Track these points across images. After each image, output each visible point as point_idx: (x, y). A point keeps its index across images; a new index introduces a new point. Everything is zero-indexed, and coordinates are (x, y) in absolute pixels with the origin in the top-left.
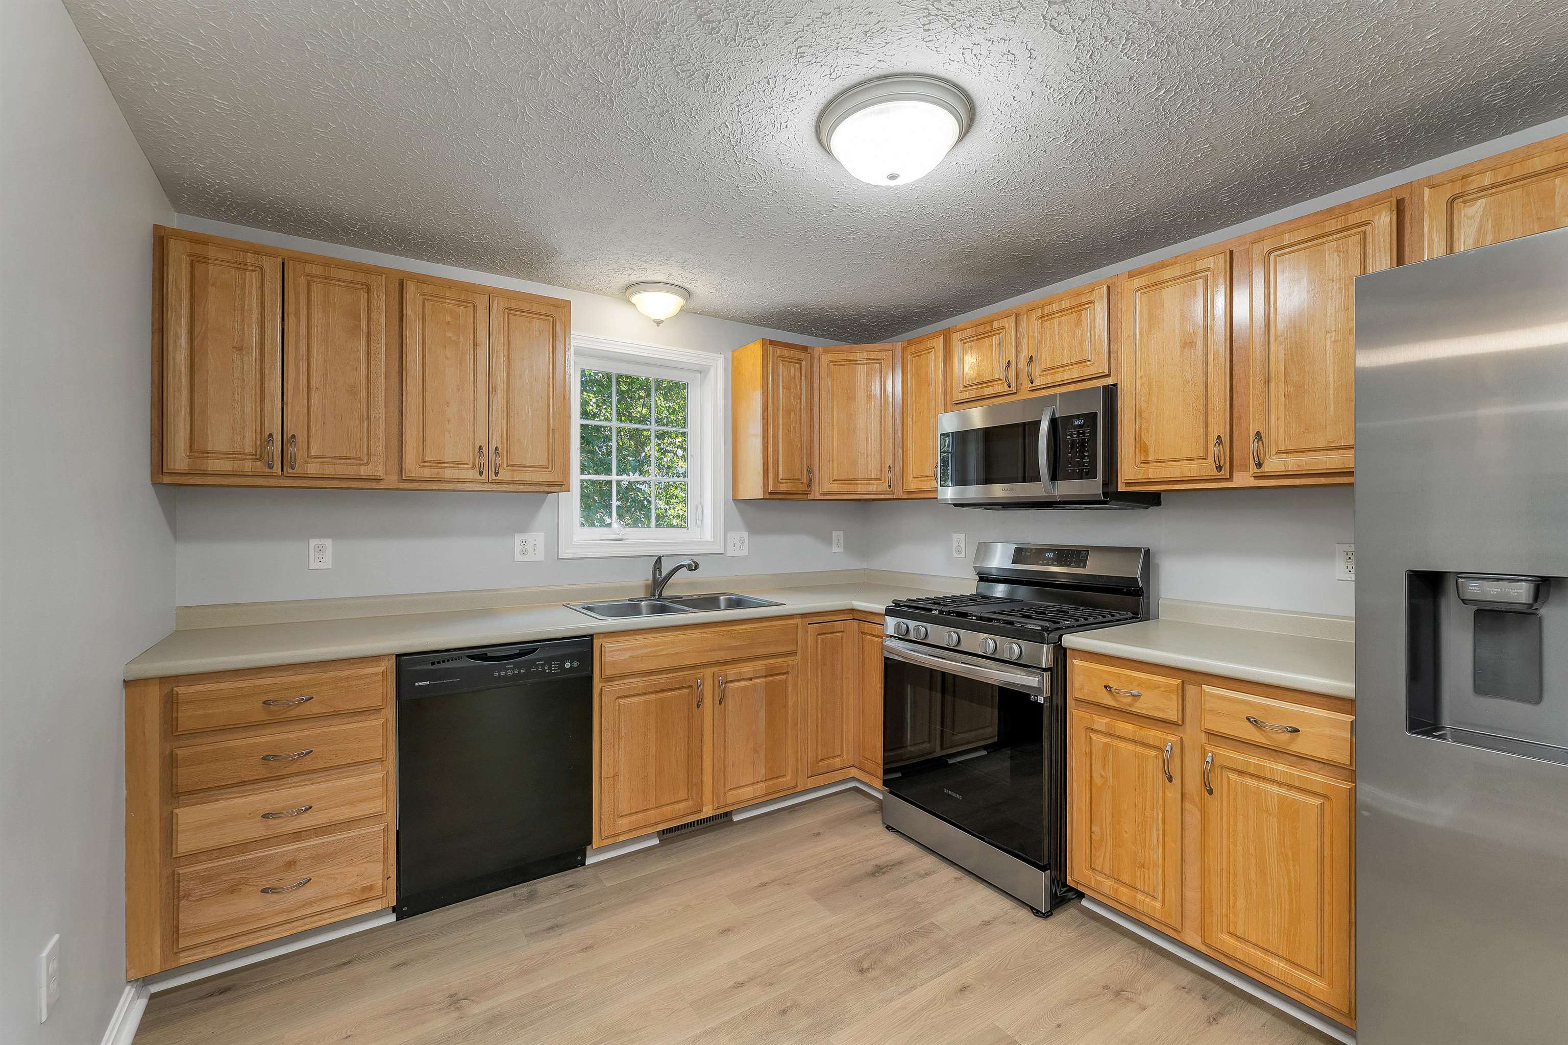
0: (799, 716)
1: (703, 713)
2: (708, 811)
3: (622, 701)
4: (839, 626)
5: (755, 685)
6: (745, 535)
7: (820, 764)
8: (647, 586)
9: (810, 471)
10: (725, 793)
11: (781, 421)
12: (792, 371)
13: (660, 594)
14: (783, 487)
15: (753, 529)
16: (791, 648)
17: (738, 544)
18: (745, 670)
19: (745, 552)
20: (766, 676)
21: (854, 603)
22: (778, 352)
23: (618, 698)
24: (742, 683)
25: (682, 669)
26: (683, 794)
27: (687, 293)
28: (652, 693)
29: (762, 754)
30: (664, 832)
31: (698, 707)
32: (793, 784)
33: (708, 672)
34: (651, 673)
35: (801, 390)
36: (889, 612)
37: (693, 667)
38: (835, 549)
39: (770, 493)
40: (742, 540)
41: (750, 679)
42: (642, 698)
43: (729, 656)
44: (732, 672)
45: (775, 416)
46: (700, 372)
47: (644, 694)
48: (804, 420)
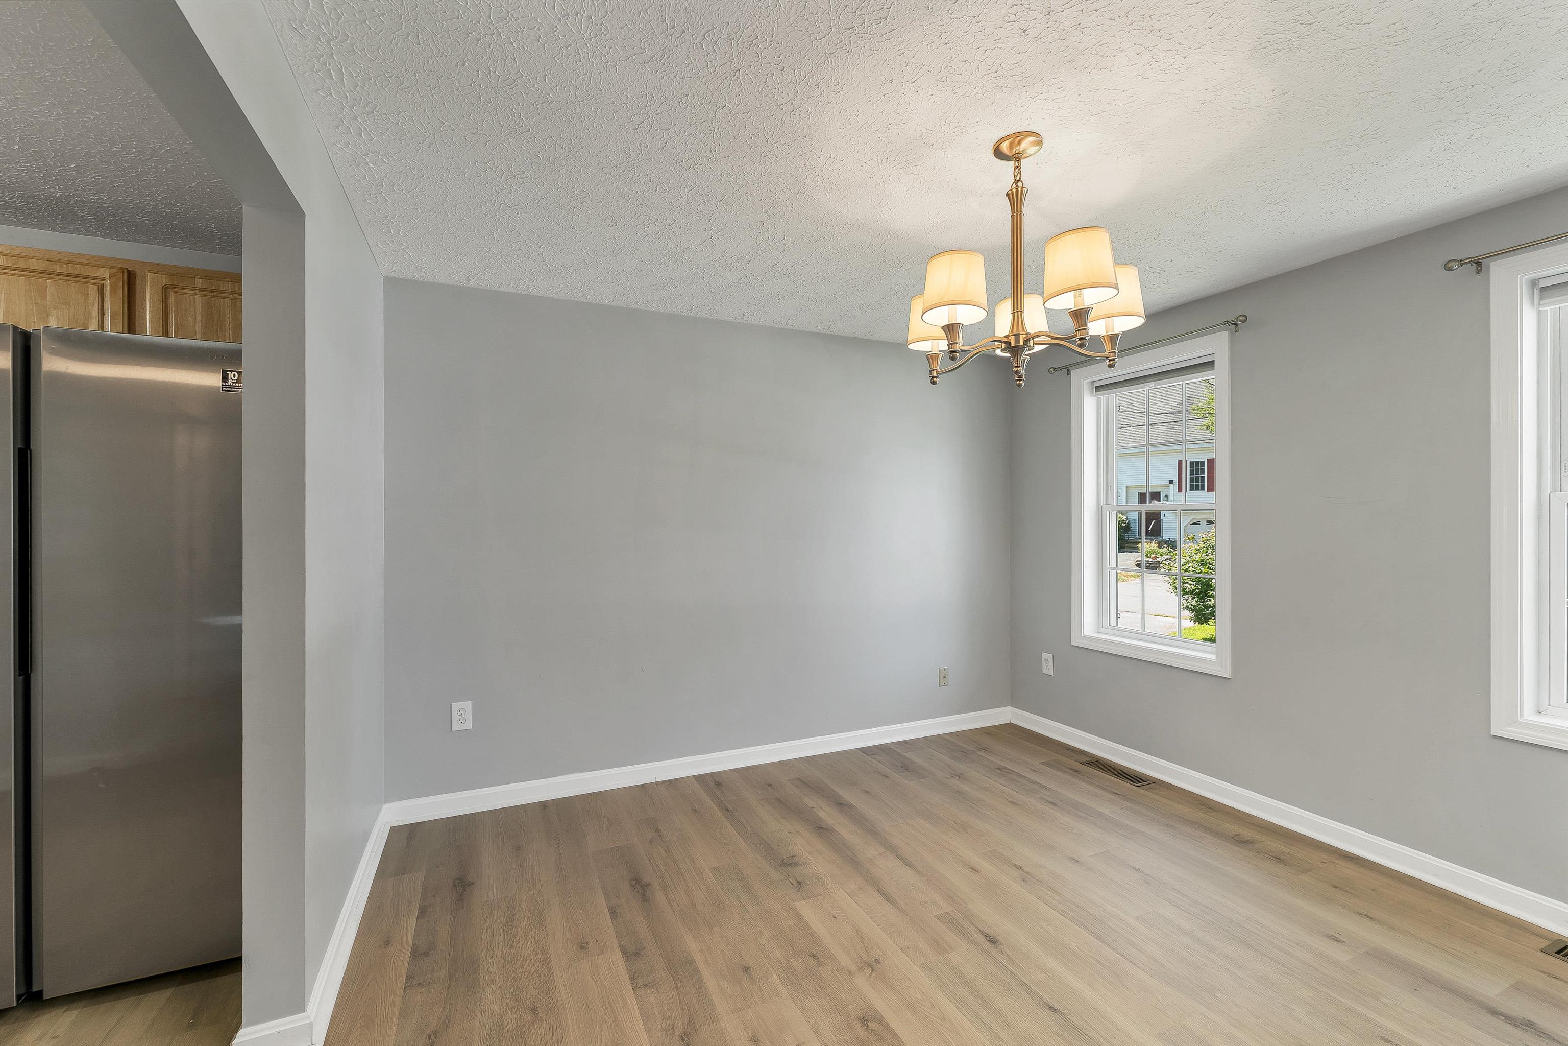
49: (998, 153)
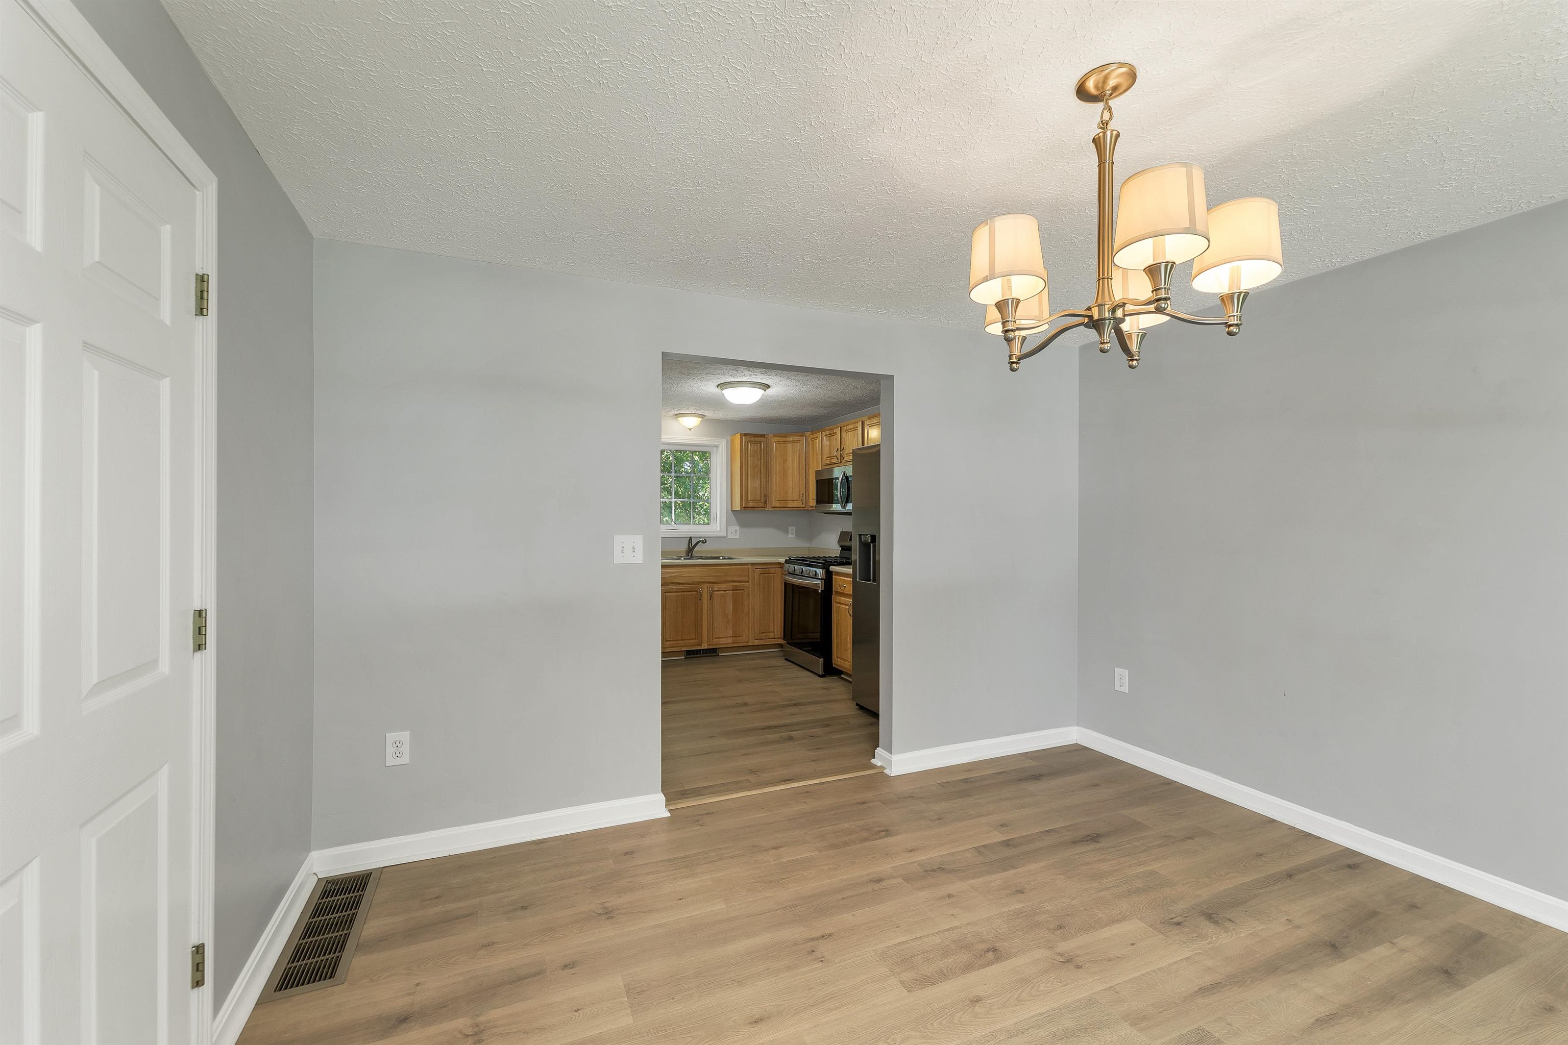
0: (750, 610)
1: (702, 603)
2: (705, 646)
3: (667, 594)
4: (772, 570)
5: (727, 593)
6: (738, 528)
7: (762, 635)
8: (687, 551)
9: (766, 496)
10: (713, 639)
11: (749, 472)
12: (756, 447)
13: (691, 555)
14: (751, 504)
15: (743, 524)
16: (747, 579)
17: (734, 532)
18: (722, 586)
19: (738, 536)
20: (733, 590)
21: (780, 560)
22: (748, 439)
23: (666, 592)
24: (721, 592)
25: (693, 583)
26: (693, 636)
27: (703, 416)
28: (680, 592)
29: (731, 624)
30: (687, 651)
31: (700, 600)
32: (746, 640)
33: (705, 586)
34: (679, 584)
35: (761, 456)
36: (786, 562)
37: (698, 583)
38: (790, 536)
39: (744, 507)
40: (736, 531)
41: (725, 591)
42: (675, 594)
43: (715, 579)
44: (716, 587)
45: (747, 470)
46: (716, 447)
47: (676, 592)
48: (762, 472)
49: (1082, 93)
